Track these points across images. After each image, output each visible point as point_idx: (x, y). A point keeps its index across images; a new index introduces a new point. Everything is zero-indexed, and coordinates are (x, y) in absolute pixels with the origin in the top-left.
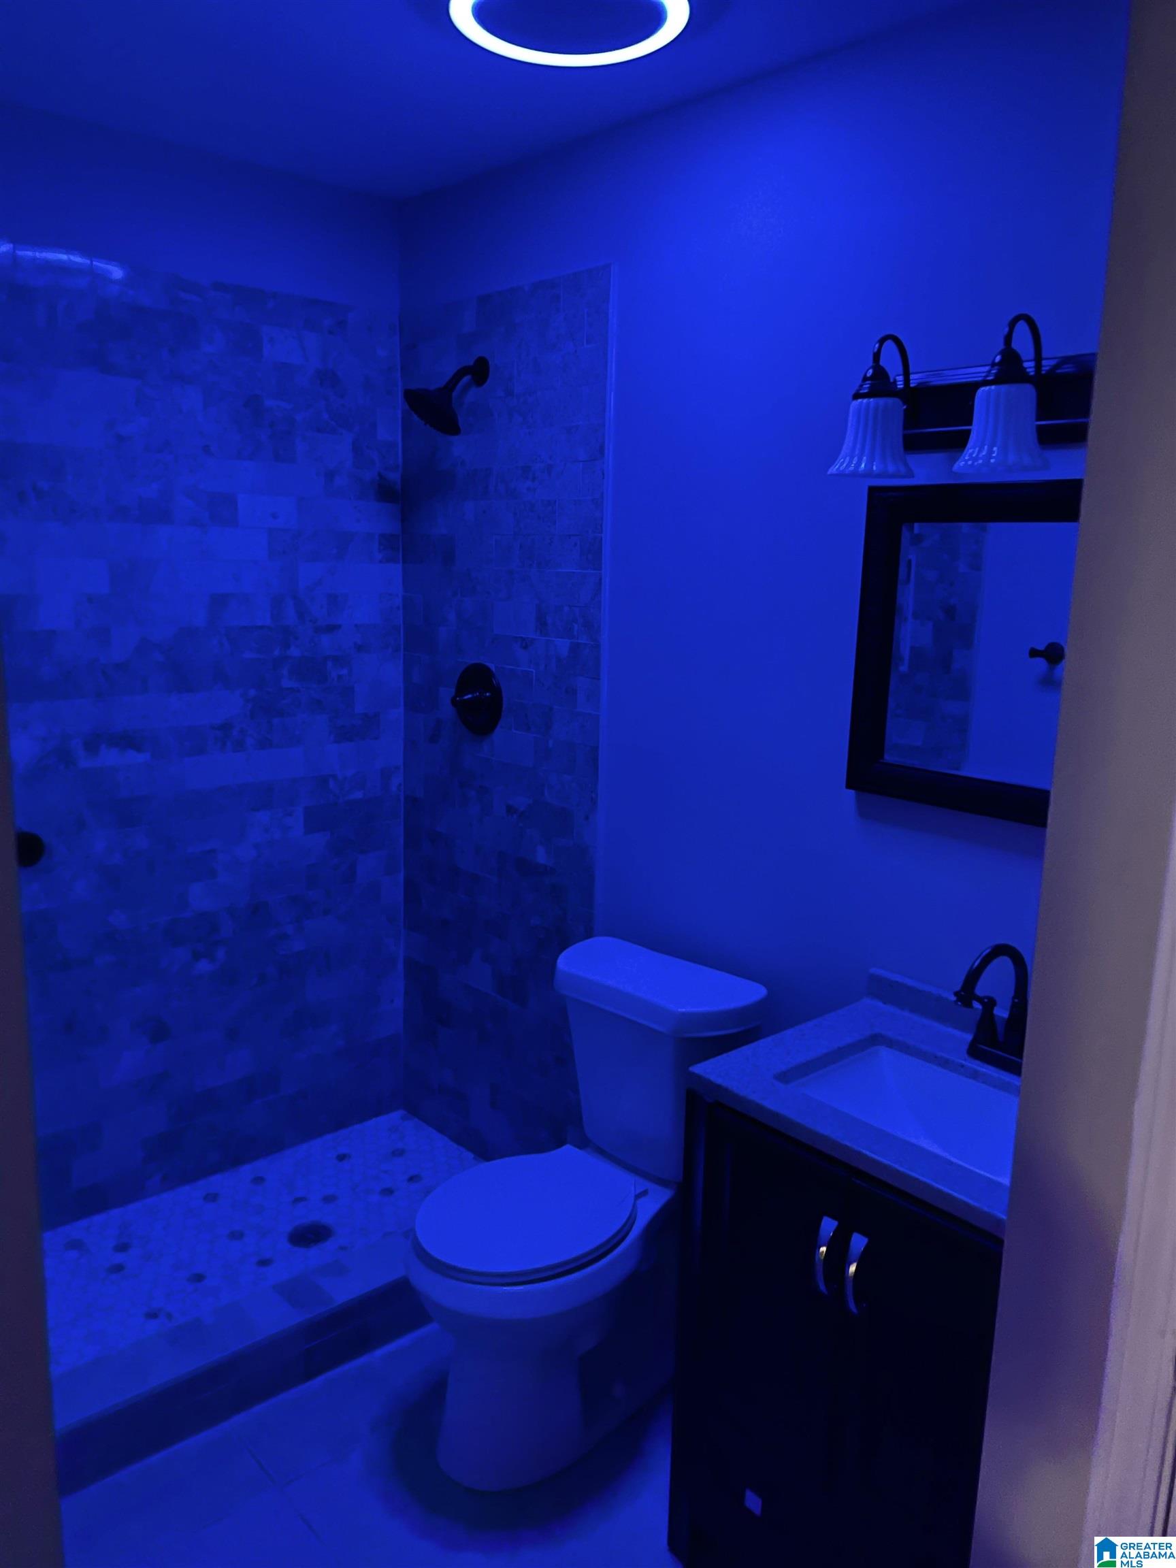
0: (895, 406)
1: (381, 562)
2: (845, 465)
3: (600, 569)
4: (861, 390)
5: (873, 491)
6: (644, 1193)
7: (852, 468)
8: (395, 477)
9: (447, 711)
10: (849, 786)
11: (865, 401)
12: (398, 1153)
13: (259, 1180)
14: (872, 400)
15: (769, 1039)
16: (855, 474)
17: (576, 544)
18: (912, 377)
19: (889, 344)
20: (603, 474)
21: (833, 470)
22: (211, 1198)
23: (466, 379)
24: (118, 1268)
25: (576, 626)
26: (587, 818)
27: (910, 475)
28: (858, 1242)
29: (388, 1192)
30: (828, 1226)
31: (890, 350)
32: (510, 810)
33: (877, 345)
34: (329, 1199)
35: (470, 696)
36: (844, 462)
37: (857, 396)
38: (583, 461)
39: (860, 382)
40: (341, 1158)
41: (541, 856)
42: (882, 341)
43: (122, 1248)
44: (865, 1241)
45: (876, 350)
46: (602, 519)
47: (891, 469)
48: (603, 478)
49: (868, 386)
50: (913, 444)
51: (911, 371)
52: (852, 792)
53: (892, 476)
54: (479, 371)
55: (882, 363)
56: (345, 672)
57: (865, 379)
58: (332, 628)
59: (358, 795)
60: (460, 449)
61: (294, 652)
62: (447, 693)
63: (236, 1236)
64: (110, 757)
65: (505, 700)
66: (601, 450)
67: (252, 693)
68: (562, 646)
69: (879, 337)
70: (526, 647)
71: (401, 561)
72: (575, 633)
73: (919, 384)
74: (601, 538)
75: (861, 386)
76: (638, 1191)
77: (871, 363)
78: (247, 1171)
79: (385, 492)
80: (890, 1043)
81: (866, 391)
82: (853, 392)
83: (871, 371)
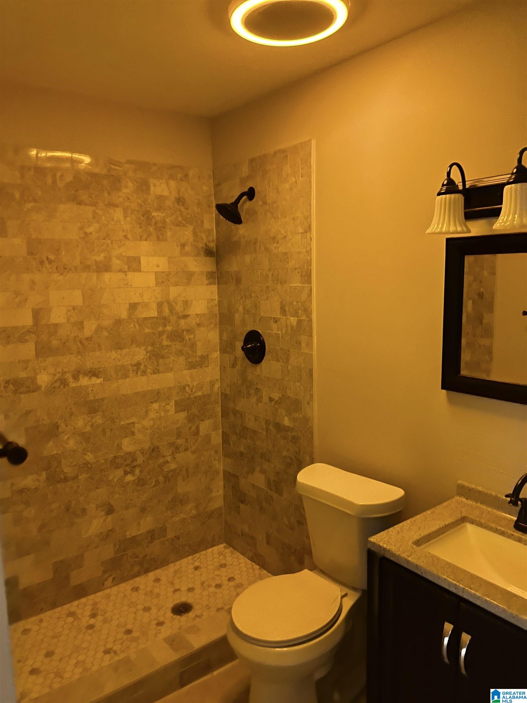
0: (459, 198)
1: (207, 284)
2: (435, 229)
3: (311, 284)
4: (441, 191)
5: (448, 240)
6: (346, 595)
7: (439, 230)
8: (212, 245)
9: (240, 353)
10: (442, 388)
11: (444, 196)
12: (223, 566)
13: (157, 580)
14: (447, 195)
15: (408, 521)
16: (441, 233)
17: (299, 272)
18: (467, 183)
19: (455, 167)
20: (311, 239)
21: (429, 231)
22: (136, 589)
23: (245, 197)
24: (91, 627)
25: (300, 311)
26: (308, 403)
27: (469, 231)
28: (466, 638)
29: (218, 586)
30: (448, 627)
31: (455, 170)
32: (271, 400)
33: (449, 168)
34: (191, 590)
35: (250, 346)
36: (434, 227)
37: (439, 194)
38: (301, 233)
39: (440, 187)
40: (196, 568)
41: (286, 422)
42: (451, 166)
43: (94, 615)
44: (469, 637)
45: (448, 171)
46: (311, 260)
47: (459, 229)
48: (311, 241)
49: (445, 188)
50: (469, 216)
51: (466, 180)
52: (444, 391)
53: (459, 233)
54: (251, 194)
55: (451, 177)
56: (192, 336)
57: (443, 185)
58: (186, 317)
59: (200, 394)
60: (242, 230)
61: (169, 328)
62: (239, 344)
63: (147, 609)
64: (84, 381)
65: (266, 347)
66: (310, 227)
67: (150, 348)
68: (293, 320)
69: (449, 165)
70: (276, 322)
71: (217, 284)
72: (300, 314)
73: (470, 186)
74: (311, 269)
75: (441, 189)
76: (343, 594)
77: (446, 177)
78: (151, 575)
79: (209, 253)
80: (472, 522)
81: (444, 191)
82: (437, 192)
83: (446, 181)
